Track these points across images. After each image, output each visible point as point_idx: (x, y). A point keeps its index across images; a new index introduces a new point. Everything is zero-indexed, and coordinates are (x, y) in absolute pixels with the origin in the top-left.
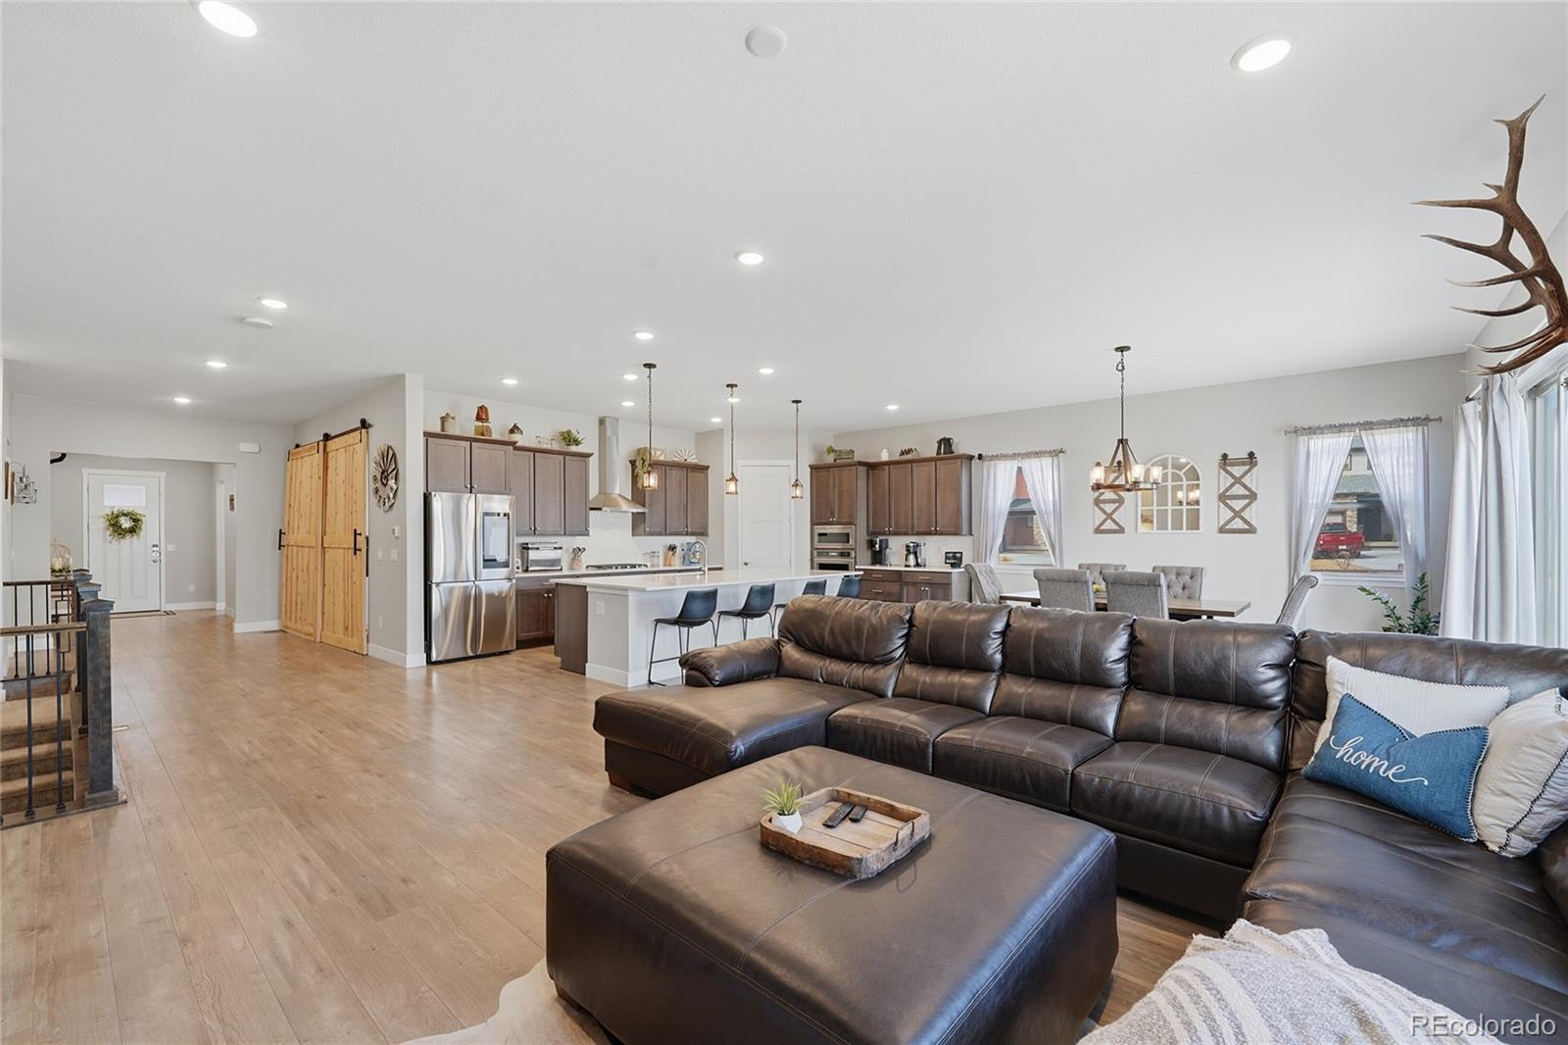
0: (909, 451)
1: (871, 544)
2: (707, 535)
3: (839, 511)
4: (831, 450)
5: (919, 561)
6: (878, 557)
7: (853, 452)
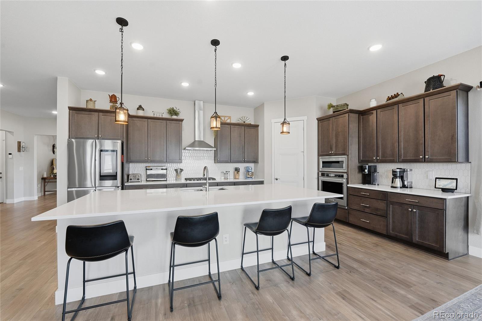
0: (396, 96)
1: (361, 169)
2: (258, 163)
3: (336, 146)
4: (331, 106)
5: (406, 183)
6: (368, 179)
7: (348, 105)
